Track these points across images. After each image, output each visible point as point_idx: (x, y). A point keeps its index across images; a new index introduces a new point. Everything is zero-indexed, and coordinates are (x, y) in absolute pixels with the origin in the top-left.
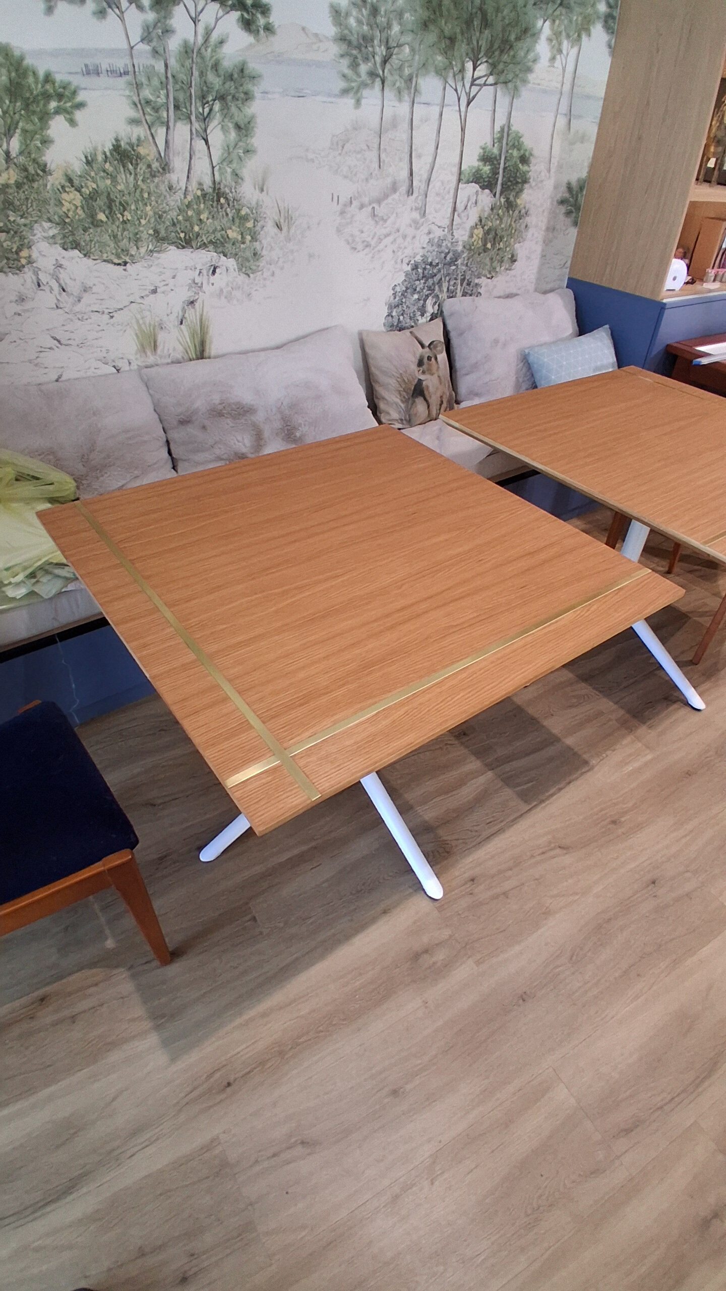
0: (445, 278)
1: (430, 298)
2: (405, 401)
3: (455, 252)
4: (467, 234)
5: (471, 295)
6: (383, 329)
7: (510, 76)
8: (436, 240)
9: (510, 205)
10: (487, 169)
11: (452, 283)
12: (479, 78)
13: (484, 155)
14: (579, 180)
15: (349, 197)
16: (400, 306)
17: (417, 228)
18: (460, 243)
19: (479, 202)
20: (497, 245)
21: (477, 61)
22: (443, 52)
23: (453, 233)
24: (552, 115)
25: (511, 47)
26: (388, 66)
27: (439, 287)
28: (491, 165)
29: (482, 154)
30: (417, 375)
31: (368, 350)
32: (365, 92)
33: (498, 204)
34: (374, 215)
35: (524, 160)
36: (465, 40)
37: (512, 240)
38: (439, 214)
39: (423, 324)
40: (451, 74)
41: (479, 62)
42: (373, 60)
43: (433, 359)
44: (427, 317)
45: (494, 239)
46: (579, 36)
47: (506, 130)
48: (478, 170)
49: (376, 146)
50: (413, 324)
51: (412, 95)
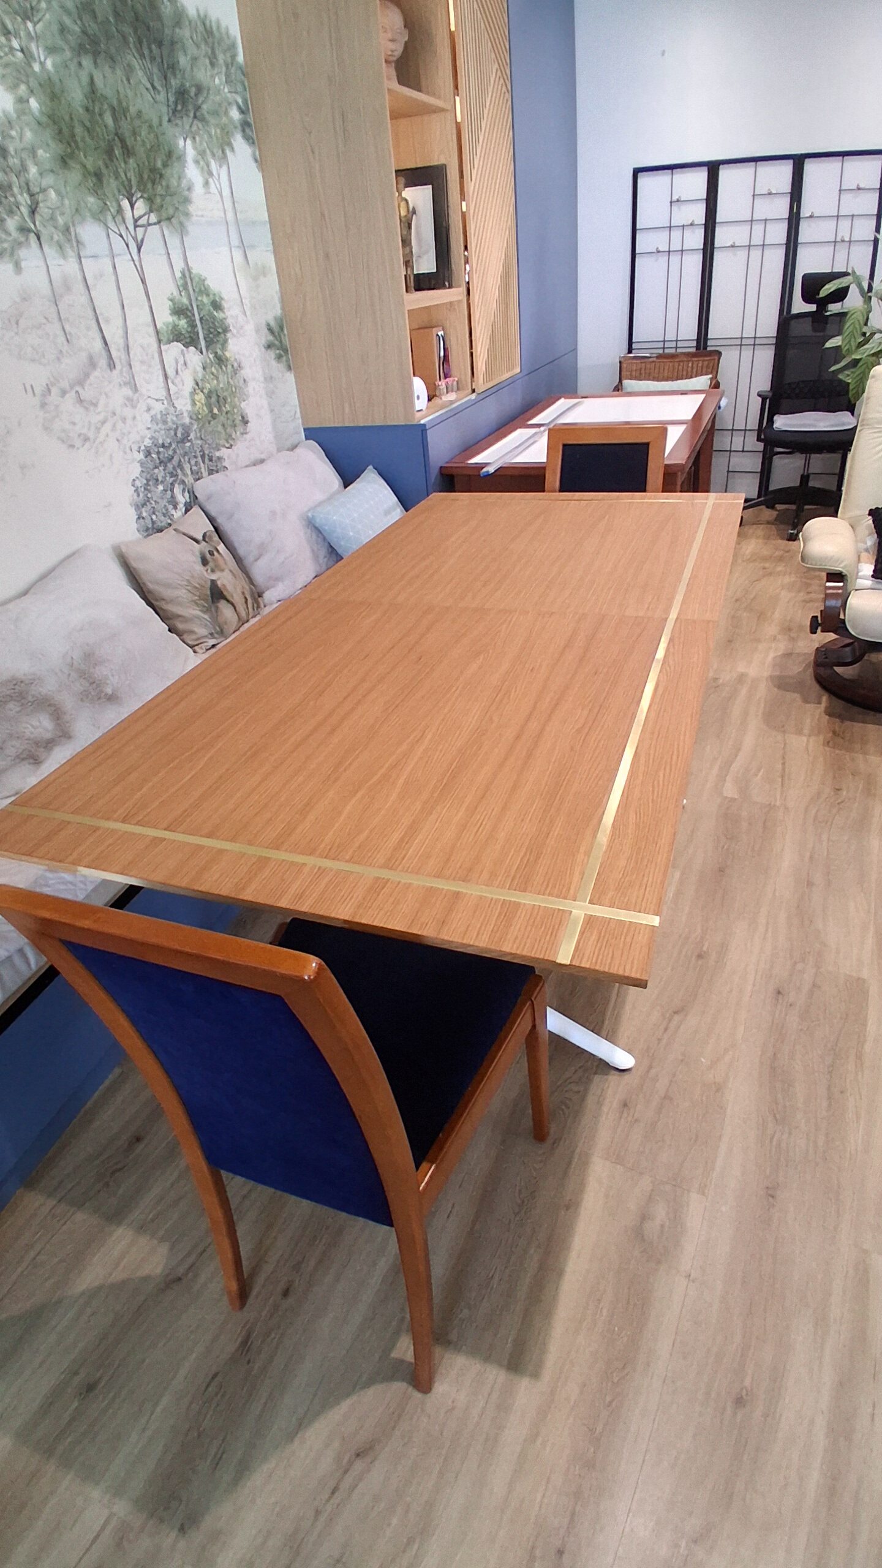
0: (184, 459)
1: (176, 485)
2: (206, 610)
3: (183, 425)
4: (189, 401)
5: (217, 472)
6: (138, 535)
7: (171, 211)
8: (159, 416)
9: (220, 360)
10: (183, 323)
11: (193, 462)
12: (140, 217)
13: (175, 308)
14: (276, 318)
15: (44, 385)
16: (148, 503)
17: (134, 407)
18: (186, 414)
19: (189, 362)
20: (224, 408)
21: (132, 198)
22: (92, 191)
23: (173, 404)
24: (227, 249)
25: (161, 176)
26: (38, 218)
27: (181, 470)
28: (186, 318)
29: (172, 306)
30: (207, 576)
31: (134, 564)
32: (23, 253)
33: (208, 361)
34: (80, 401)
35: (217, 306)
36: (111, 175)
37: (236, 399)
38: (152, 386)
39: (179, 518)
40: (110, 218)
41: (134, 199)
42: (18, 212)
43: (215, 553)
44: (181, 510)
45: (218, 402)
46: (223, 151)
47: (186, 275)
48: (175, 326)
49: (55, 316)
50: (169, 521)
51: (76, 248)
